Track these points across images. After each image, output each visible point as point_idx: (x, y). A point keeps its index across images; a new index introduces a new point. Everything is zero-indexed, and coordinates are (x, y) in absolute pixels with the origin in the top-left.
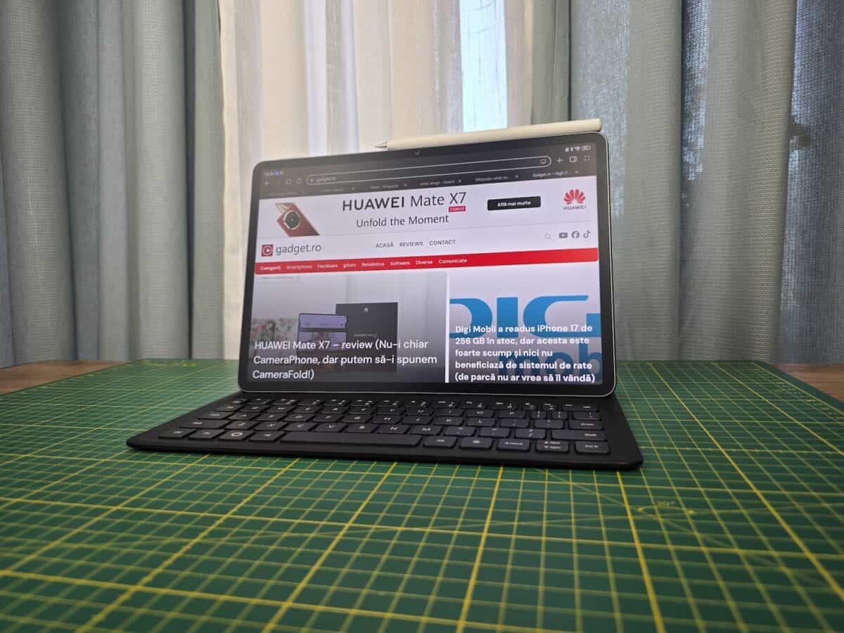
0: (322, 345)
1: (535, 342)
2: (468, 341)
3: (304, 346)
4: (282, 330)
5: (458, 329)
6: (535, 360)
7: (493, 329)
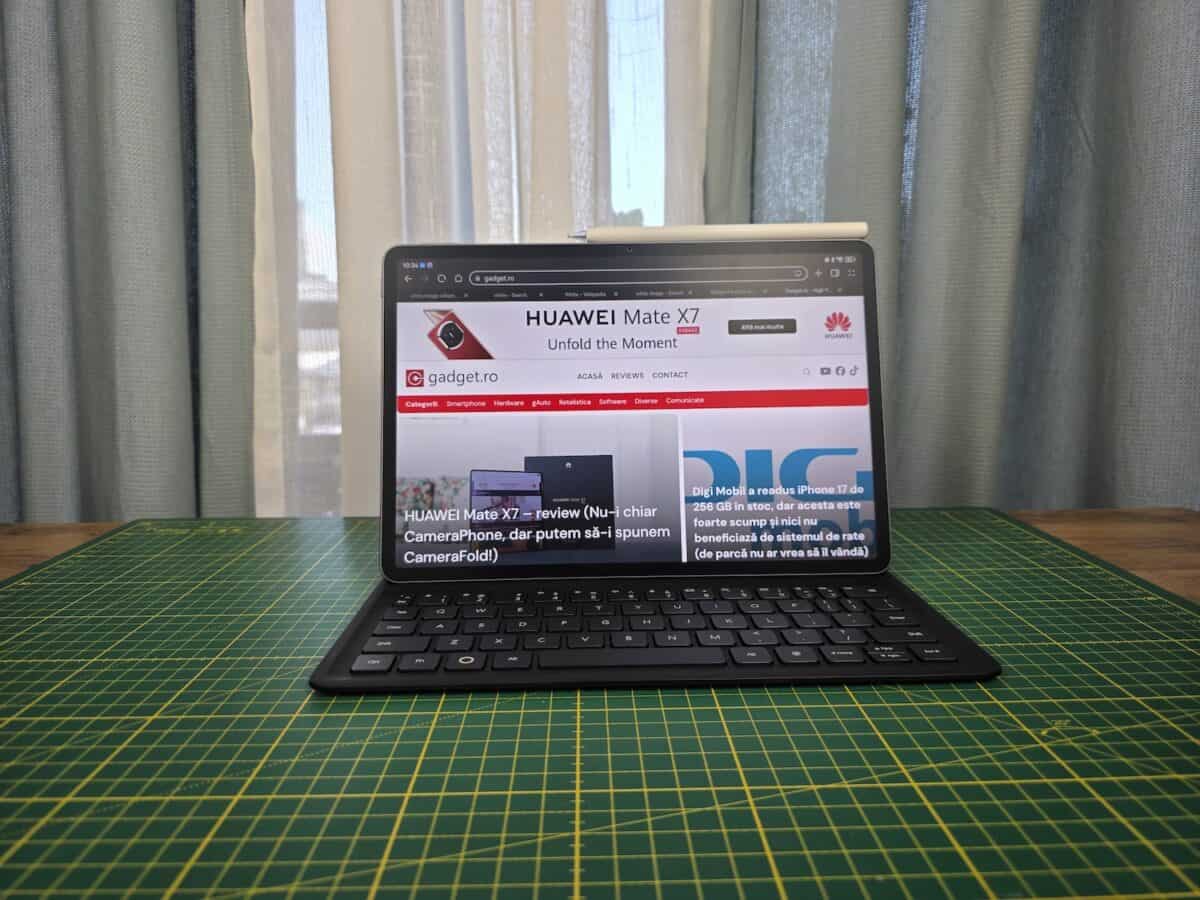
0: (506, 514)
1: (796, 506)
2: (710, 506)
3: (481, 517)
4: (444, 494)
5: (697, 491)
6: (796, 530)
7: (741, 491)
